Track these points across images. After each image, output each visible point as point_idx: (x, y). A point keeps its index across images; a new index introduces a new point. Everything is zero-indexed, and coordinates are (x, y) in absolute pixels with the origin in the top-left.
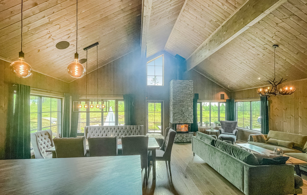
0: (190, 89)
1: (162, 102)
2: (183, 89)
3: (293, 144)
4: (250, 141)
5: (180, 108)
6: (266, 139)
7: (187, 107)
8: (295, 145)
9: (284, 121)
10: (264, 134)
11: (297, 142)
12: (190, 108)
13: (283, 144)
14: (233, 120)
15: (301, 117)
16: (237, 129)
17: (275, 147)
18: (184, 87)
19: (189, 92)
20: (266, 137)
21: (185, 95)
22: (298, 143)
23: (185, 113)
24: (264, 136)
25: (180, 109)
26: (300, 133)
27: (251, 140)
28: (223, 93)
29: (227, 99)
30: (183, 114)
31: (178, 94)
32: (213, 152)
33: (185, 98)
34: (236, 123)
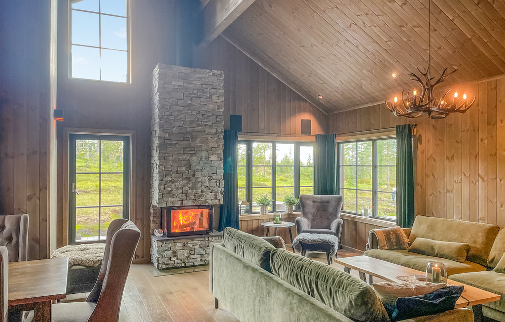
0: (215, 98)
1: (126, 139)
2: (191, 98)
3: (468, 249)
4: (372, 248)
5: (185, 157)
6: (407, 240)
7: (204, 154)
8: (472, 252)
9: (448, 191)
10: (404, 227)
11: (475, 242)
12: (214, 158)
13: (446, 252)
14: (332, 193)
15: (482, 178)
16: (341, 217)
17: (427, 261)
18: (195, 92)
19: (211, 106)
20: (408, 235)
21: (200, 116)
22: (478, 246)
23: (198, 174)
24: (403, 233)
25: (184, 160)
26: (481, 219)
27: (375, 244)
28: (307, 116)
29: (317, 133)
30: (194, 175)
31: (177, 113)
32: (265, 292)
33: (198, 125)
34: (340, 200)
